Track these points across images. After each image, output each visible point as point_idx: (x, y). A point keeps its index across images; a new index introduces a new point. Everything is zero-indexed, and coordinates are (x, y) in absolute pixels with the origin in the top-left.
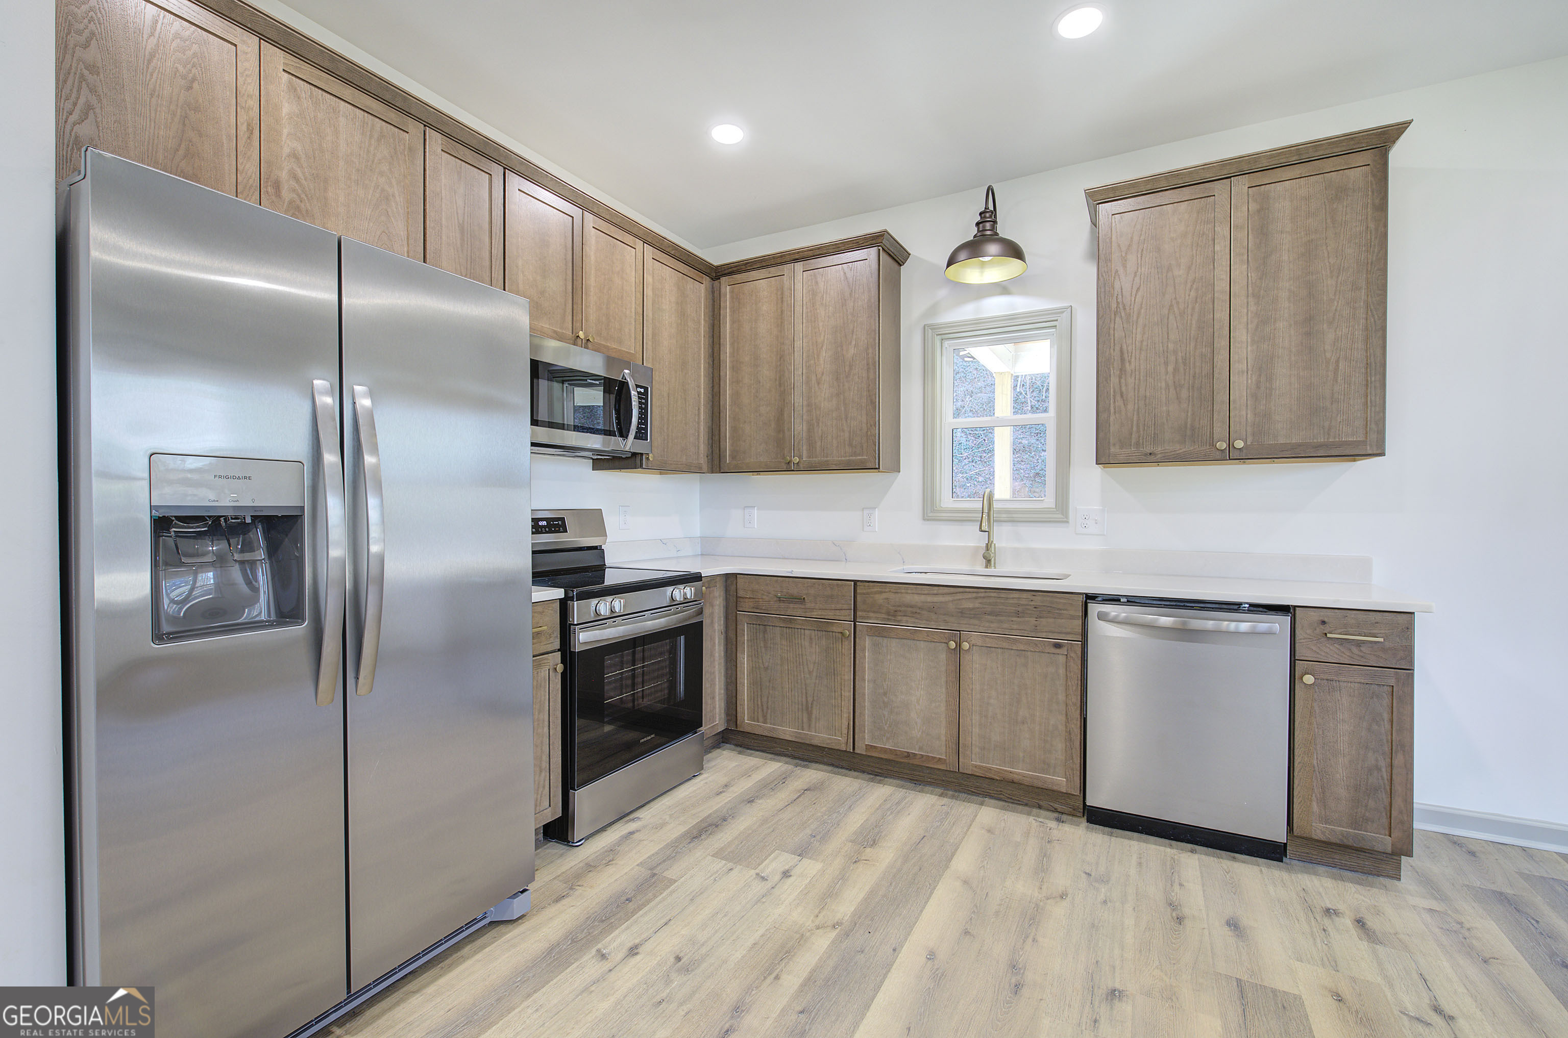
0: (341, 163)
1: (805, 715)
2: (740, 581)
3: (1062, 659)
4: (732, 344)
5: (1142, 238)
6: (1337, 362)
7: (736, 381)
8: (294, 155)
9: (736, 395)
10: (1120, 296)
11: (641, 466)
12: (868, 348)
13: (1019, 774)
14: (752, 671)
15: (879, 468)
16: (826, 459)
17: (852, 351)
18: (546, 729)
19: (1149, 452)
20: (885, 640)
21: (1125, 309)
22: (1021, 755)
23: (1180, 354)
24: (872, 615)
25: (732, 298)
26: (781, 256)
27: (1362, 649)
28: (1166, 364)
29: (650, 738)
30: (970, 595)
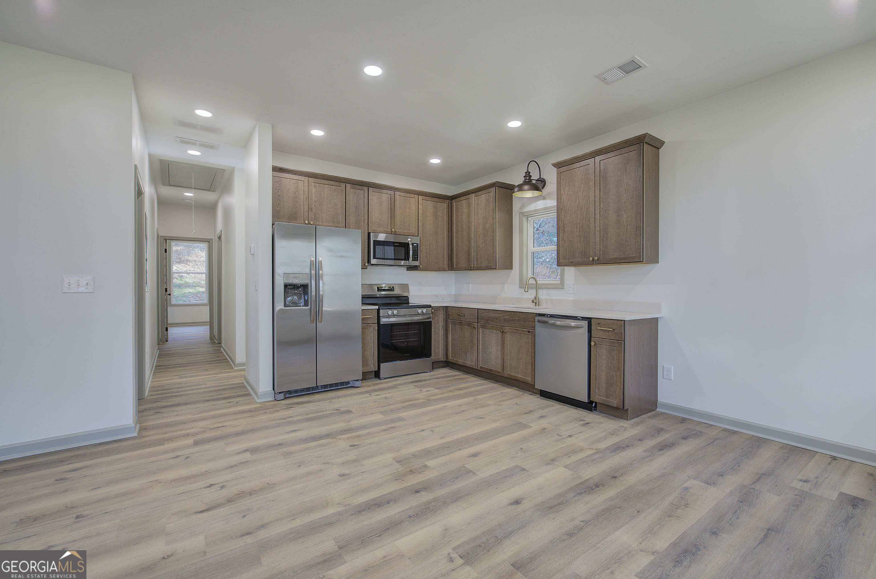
0: (326, 200)
1: (465, 356)
2: (449, 309)
3: (530, 336)
4: (456, 224)
5: (569, 181)
6: (627, 226)
7: (457, 237)
8: (315, 201)
9: (457, 242)
10: (563, 203)
11: (418, 270)
12: (492, 225)
13: (519, 377)
14: (452, 340)
15: (496, 269)
16: (481, 265)
17: (488, 226)
18: (373, 345)
19: (571, 262)
20: (485, 330)
21: (564, 208)
22: (520, 370)
23: (581, 224)
24: (482, 321)
25: (456, 207)
26: (468, 192)
27: (609, 333)
28: (577, 228)
29: (408, 355)
30: (507, 314)
